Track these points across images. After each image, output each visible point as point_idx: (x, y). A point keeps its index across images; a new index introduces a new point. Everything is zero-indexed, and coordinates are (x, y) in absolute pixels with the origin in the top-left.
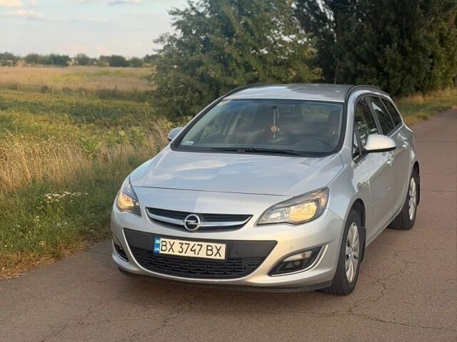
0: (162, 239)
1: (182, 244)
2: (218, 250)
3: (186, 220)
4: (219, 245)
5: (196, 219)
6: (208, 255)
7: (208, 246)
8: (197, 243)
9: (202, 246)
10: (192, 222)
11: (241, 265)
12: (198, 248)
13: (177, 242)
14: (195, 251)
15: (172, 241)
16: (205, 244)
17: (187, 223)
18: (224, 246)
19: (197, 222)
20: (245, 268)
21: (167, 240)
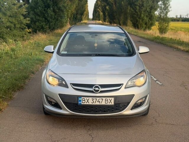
0: (82, 98)
1: (93, 99)
2: (111, 101)
3: (93, 88)
4: (110, 98)
5: (99, 87)
6: (106, 103)
7: (105, 99)
8: (100, 98)
9: (103, 99)
10: (97, 89)
11: (119, 107)
12: (101, 100)
13: (91, 98)
14: (99, 102)
15: (88, 98)
16: (104, 99)
17: (94, 89)
18: (113, 99)
19: (99, 89)
20: (121, 108)
21: (85, 98)
